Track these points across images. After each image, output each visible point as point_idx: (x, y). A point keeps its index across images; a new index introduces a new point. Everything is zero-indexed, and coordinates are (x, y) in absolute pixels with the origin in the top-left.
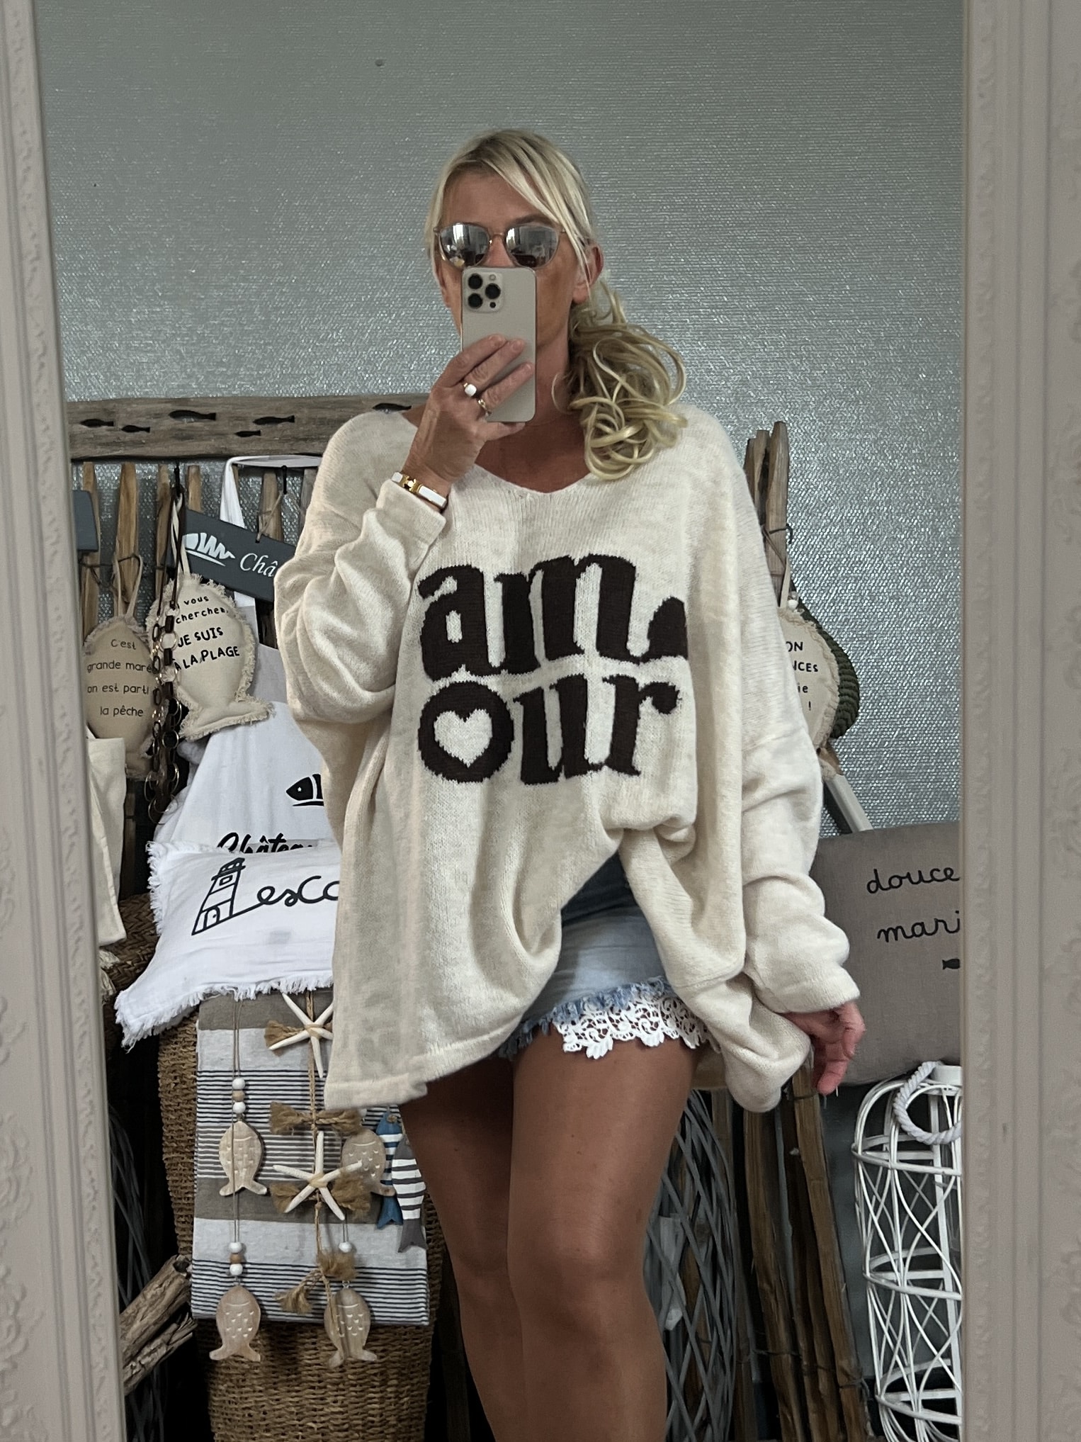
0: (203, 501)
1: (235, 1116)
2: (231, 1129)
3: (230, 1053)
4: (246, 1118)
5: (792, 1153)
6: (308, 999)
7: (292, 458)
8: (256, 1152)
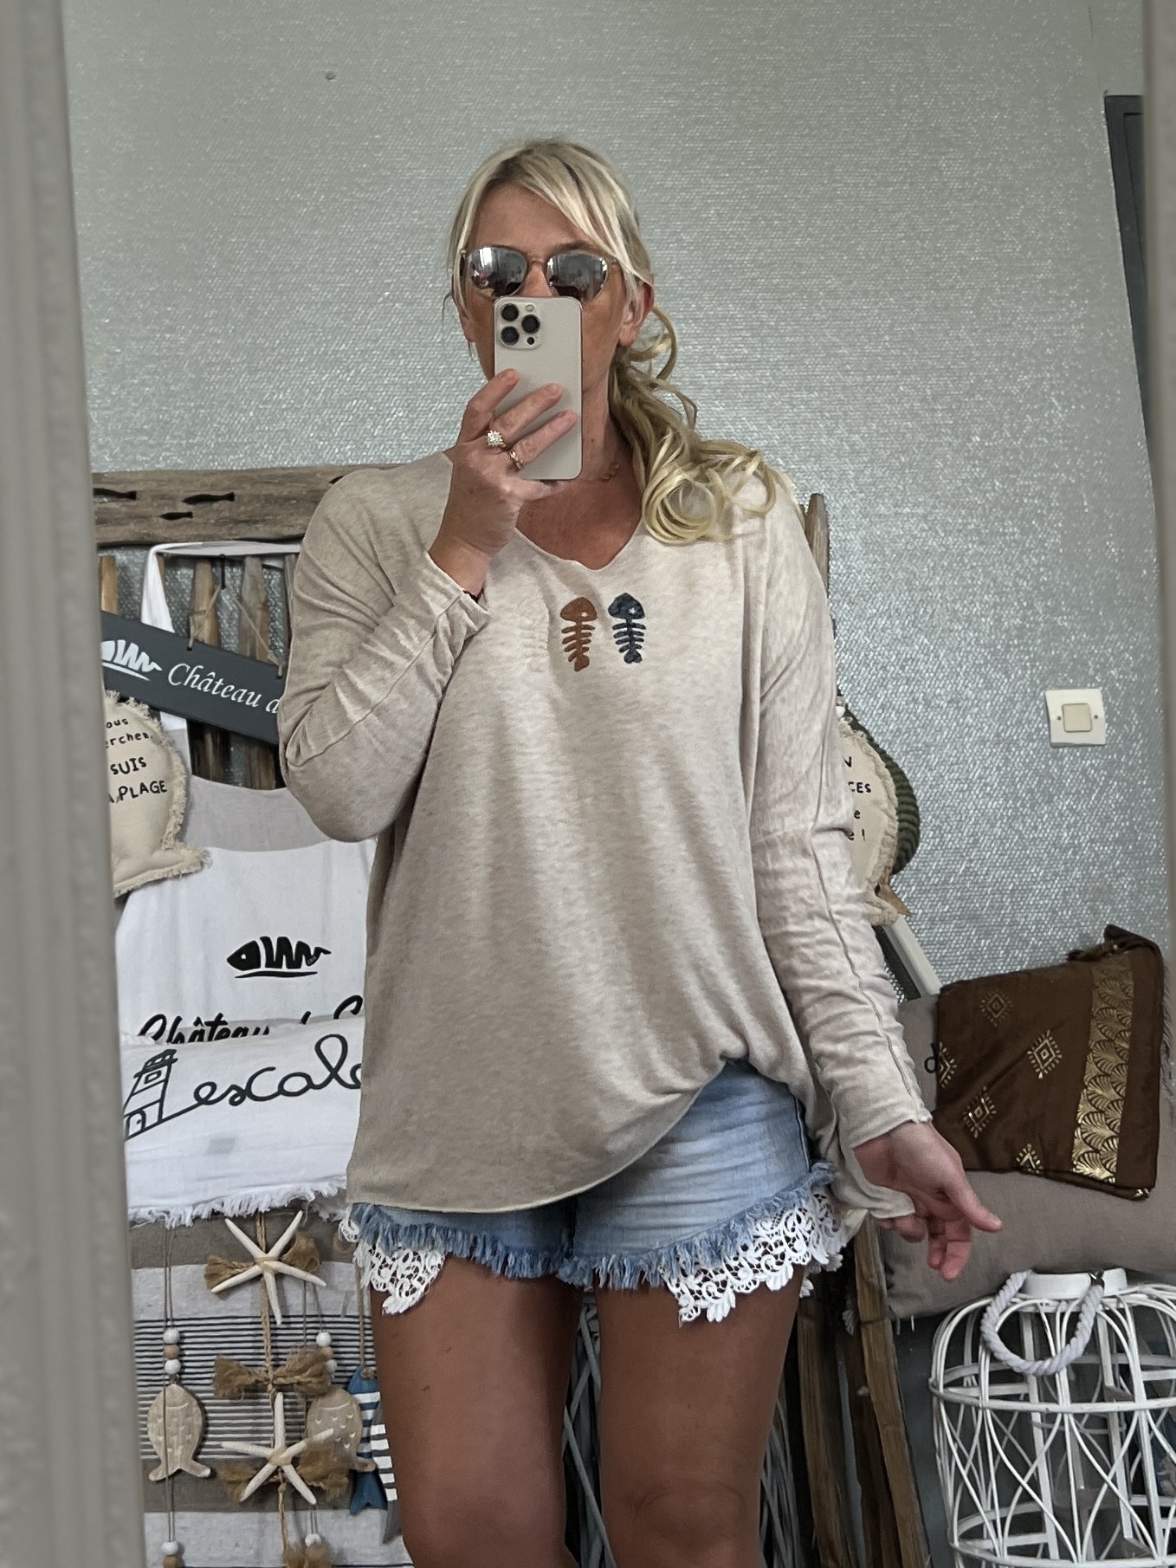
0: (119, 600)
2: (162, 1393)
3: (159, 1298)
4: (181, 1379)
5: (862, 1391)
6: (258, 1224)
7: (231, 545)
8: (196, 1423)
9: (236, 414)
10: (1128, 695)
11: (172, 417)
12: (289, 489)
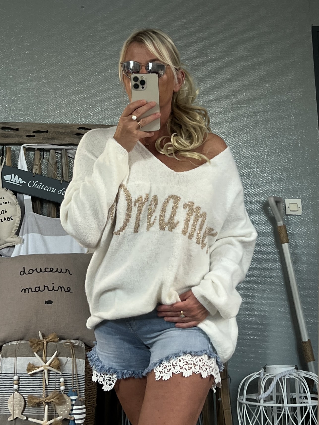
0: (12, 160)
1: (14, 390)
2: (12, 395)
3: (13, 366)
4: (18, 391)
5: (219, 399)
7: (46, 145)
8: (23, 404)
9: (50, 107)
10: (309, 201)
11: (30, 107)
12: (65, 130)
